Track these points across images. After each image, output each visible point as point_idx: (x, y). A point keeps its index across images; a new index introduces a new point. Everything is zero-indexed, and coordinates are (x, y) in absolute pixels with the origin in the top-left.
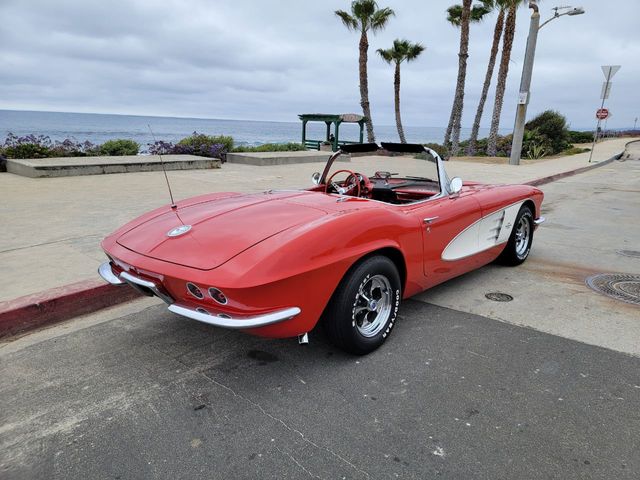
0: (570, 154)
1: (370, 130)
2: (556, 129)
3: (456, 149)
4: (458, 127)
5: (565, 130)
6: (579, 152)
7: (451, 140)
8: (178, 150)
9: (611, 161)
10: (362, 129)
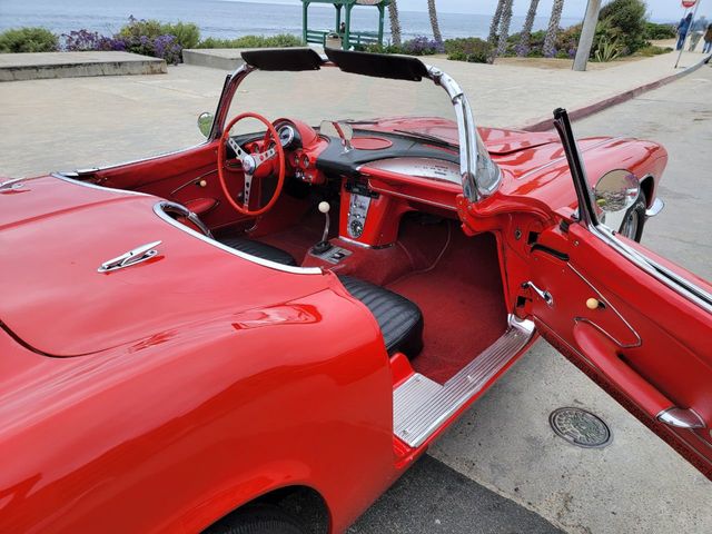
0: (647, 55)
1: (394, 16)
2: (632, 19)
3: (503, 45)
4: (509, 14)
5: (644, 22)
6: (659, 52)
7: (497, 33)
8: (105, 45)
9: (699, 66)
10: (382, 16)
